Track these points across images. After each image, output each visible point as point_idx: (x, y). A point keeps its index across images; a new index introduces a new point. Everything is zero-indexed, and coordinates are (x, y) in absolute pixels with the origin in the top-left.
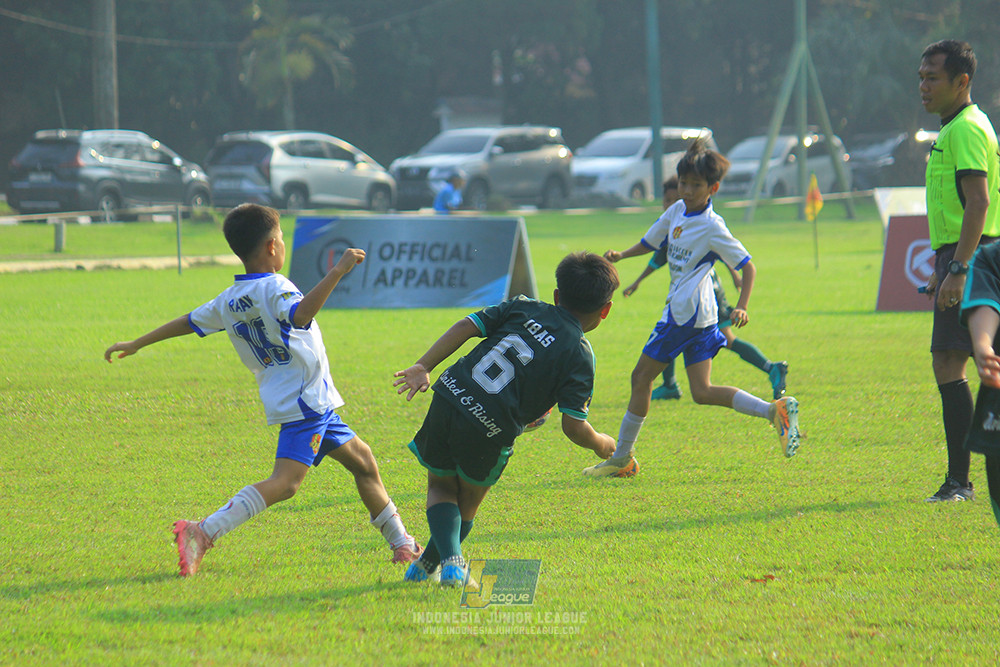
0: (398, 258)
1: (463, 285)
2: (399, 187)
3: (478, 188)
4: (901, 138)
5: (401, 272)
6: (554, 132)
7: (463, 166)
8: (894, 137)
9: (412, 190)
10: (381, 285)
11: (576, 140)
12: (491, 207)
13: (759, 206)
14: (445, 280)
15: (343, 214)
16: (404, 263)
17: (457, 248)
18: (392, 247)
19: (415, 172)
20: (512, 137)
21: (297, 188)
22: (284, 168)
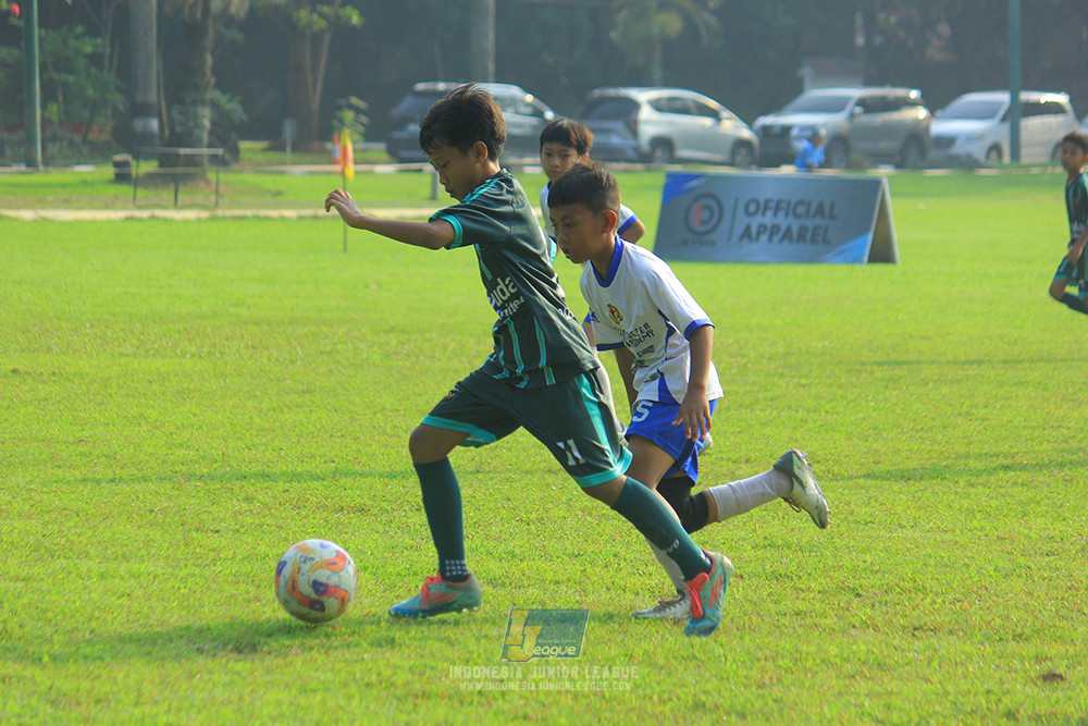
0: (764, 214)
1: (825, 241)
2: (761, 146)
3: (839, 146)
5: (765, 227)
6: (914, 94)
7: (825, 125)
9: (775, 147)
10: (745, 241)
11: (936, 102)
12: (850, 166)
14: (808, 236)
15: (709, 170)
16: (768, 219)
17: (821, 206)
18: (757, 202)
19: (777, 130)
20: (873, 98)
21: (664, 144)
22: (651, 123)
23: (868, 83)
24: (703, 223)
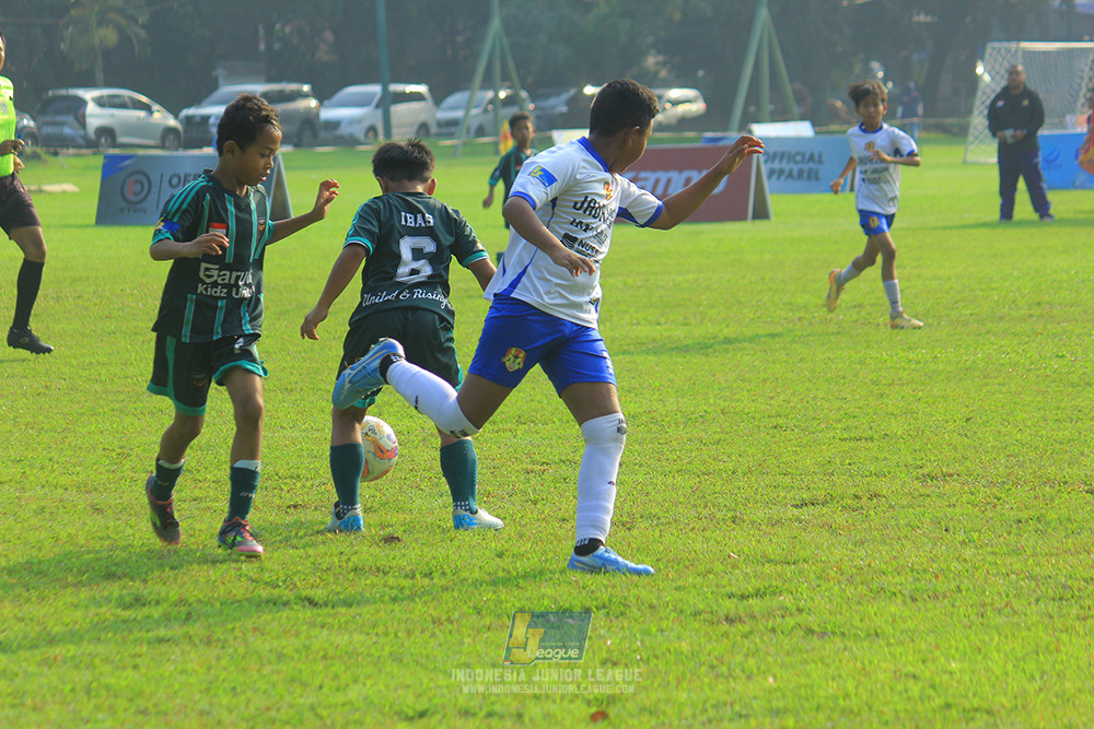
2: (185, 131)
4: (572, 92)
6: (306, 88)
8: (567, 91)
9: (196, 133)
11: (323, 95)
13: (465, 144)
15: (141, 152)
18: (178, 176)
19: (198, 119)
20: (273, 92)
21: (107, 132)
22: (96, 116)
23: (269, 80)
24: (135, 194)
